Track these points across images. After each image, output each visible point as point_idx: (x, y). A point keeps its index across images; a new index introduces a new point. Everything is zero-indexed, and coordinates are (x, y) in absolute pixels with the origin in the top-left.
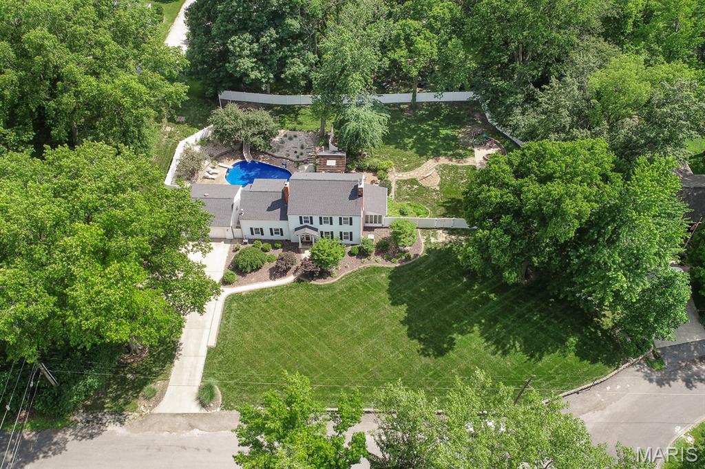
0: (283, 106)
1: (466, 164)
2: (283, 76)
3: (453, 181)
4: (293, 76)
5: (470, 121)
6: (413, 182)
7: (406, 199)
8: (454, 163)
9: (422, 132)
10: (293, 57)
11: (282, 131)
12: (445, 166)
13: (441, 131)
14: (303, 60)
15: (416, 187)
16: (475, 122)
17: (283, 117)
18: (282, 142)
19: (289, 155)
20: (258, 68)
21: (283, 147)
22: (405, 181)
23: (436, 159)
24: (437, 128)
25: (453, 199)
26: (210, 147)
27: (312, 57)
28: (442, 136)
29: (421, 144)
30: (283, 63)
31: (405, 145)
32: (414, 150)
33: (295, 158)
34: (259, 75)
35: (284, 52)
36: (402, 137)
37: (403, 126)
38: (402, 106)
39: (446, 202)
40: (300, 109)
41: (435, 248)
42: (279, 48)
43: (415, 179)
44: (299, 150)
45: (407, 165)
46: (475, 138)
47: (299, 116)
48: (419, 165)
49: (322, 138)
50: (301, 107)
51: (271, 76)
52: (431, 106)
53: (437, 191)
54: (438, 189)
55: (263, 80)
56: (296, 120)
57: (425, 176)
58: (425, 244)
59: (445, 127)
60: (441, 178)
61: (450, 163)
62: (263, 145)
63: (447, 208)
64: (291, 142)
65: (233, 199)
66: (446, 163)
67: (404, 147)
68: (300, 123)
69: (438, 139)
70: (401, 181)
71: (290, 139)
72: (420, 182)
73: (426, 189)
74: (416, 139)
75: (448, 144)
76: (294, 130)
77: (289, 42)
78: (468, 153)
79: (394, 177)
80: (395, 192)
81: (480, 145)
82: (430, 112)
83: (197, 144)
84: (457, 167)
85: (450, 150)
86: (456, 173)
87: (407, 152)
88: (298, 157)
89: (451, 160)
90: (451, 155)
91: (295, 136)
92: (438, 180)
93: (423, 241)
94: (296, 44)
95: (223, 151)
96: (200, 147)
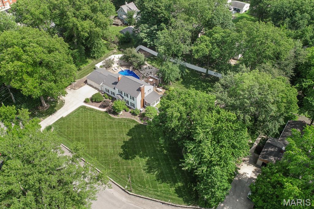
11: (149, 65)
17: (155, 61)
19: (144, 73)
21: (145, 70)
26: (122, 61)
36: (191, 84)
37: (195, 80)
38: (202, 74)
44: (149, 73)
52: (215, 78)
64: (149, 69)
67: (188, 88)
76: (154, 66)
82: (212, 80)
91: (152, 68)
95: (126, 64)
96: (119, 60)
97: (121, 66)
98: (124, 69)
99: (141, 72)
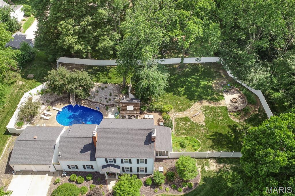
0: (99, 67)
1: (220, 106)
2: (97, 48)
3: (214, 119)
4: (104, 48)
5: (218, 75)
6: (187, 119)
7: (183, 134)
8: (212, 105)
9: (189, 83)
10: (104, 35)
11: (98, 84)
12: (207, 108)
13: (201, 82)
14: (111, 37)
15: (189, 123)
16: (221, 76)
17: (99, 74)
18: (97, 91)
19: (101, 101)
20: (80, 43)
21: (97, 95)
22: (181, 119)
23: (200, 102)
24: (198, 80)
25: (216, 133)
26: (48, 95)
27: (117, 35)
28: (202, 86)
29: (189, 92)
30: (97, 40)
31: (179, 92)
32: (186, 96)
33: (105, 103)
34: (80, 48)
35: (98, 32)
36: (177, 87)
37: (176, 80)
38: (174, 66)
39: (211, 136)
40: (110, 68)
41: (210, 176)
42: (94, 29)
43: (188, 117)
44: (108, 97)
45: (181, 107)
46: (223, 87)
47: (109, 73)
48: (189, 107)
49: (123, 89)
50: (111, 67)
51: (89, 48)
52: (193, 66)
53: (204, 126)
54: (204, 124)
55: (83, 50)
56: (107, 75)
57: (194, 115)
58: (202, 172)
59: (203, 80)
60: (205, 116)
61: (210, 105)
62: (83, 95)
63: (213, 140)
64: (104, 91)
65: (55, 141)
66: (207, 105)
67: (179, 94)
68: (110, 78)
69: (200, 88)
70: (178, 118)
71: (103, 89)
72: (192, 120)
73: (196, 125)
74: (186, 88)
75: (207, 91)
76: (106, 83)
77: (101, 26)
78: (220, 97)
79: (173, 116)
80: (175, 128)
81: (227, 91)
82: (192, 69)
83: (39, 94)
84: (215, 108)
85: (208, 96)
86: (215, 112)
87: (181, 97)
88: (107, 102)
89: (210, 103)
90: (210, 99)
91: (106, 87)
92: (203, 118)
93: (200, 170)
94: (105, 27)
95: (57, 98)
96: (40, 96)
97: (52, 104)
98: (60, 107)
99: (93, 100)
